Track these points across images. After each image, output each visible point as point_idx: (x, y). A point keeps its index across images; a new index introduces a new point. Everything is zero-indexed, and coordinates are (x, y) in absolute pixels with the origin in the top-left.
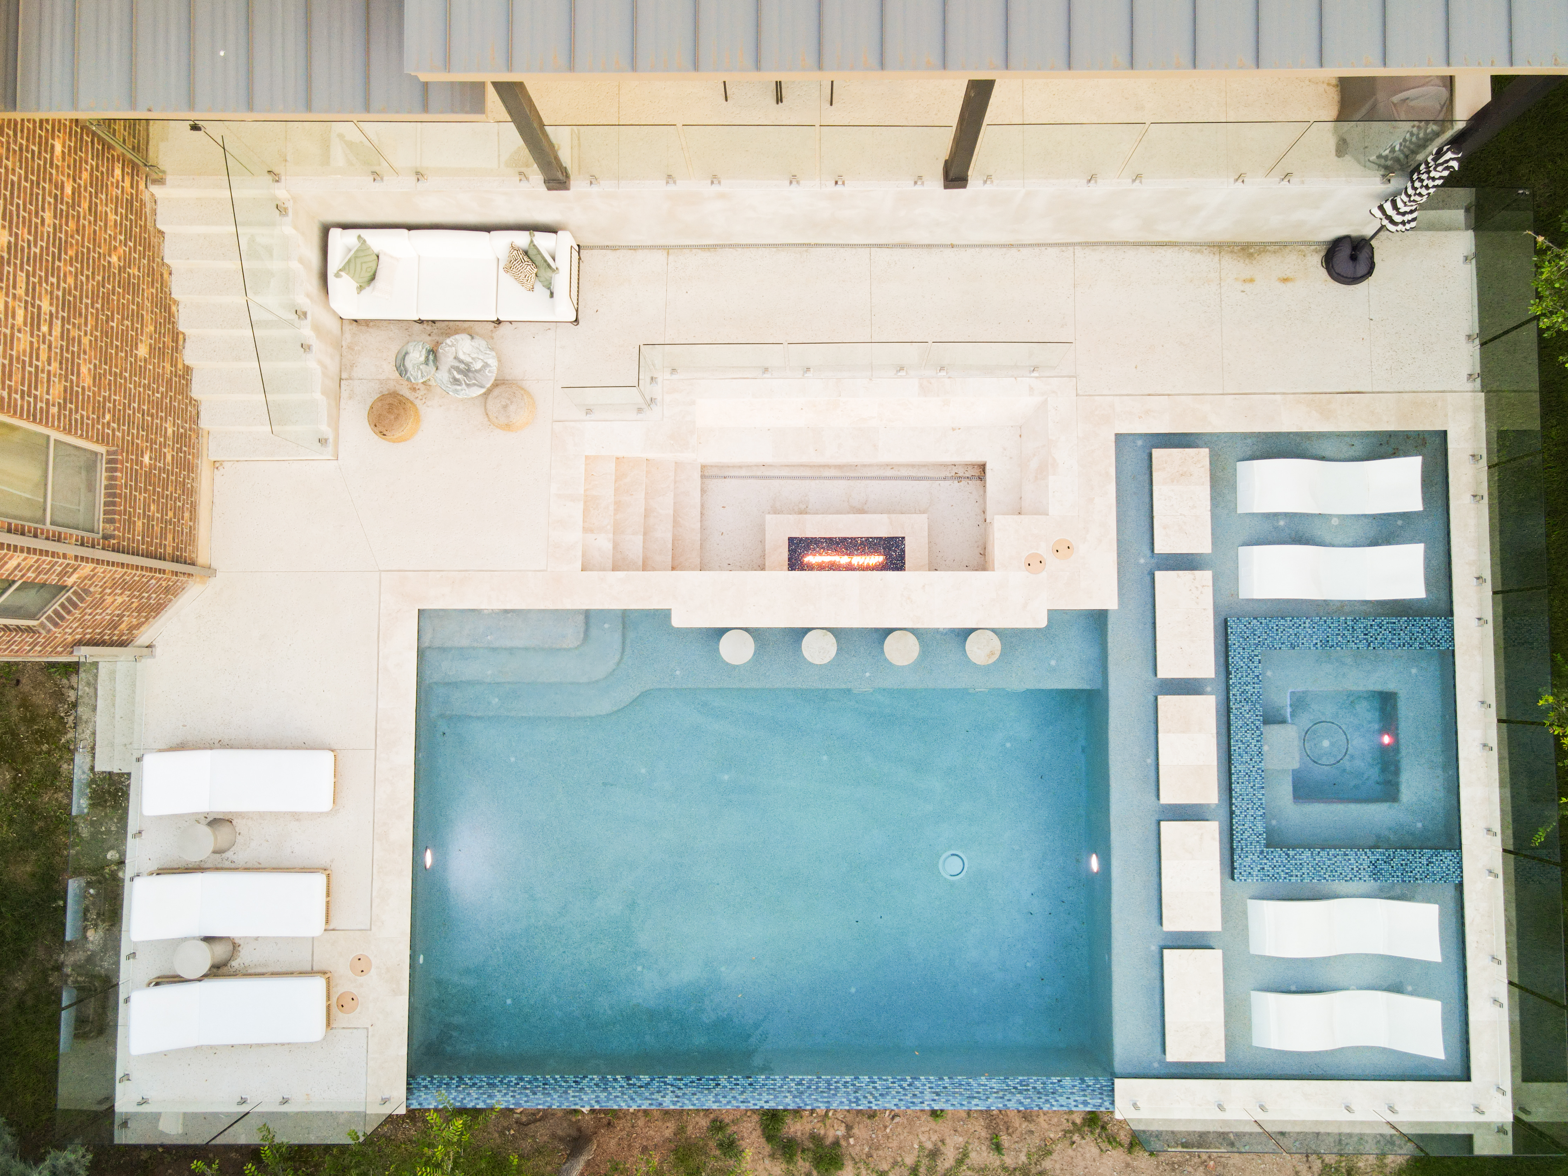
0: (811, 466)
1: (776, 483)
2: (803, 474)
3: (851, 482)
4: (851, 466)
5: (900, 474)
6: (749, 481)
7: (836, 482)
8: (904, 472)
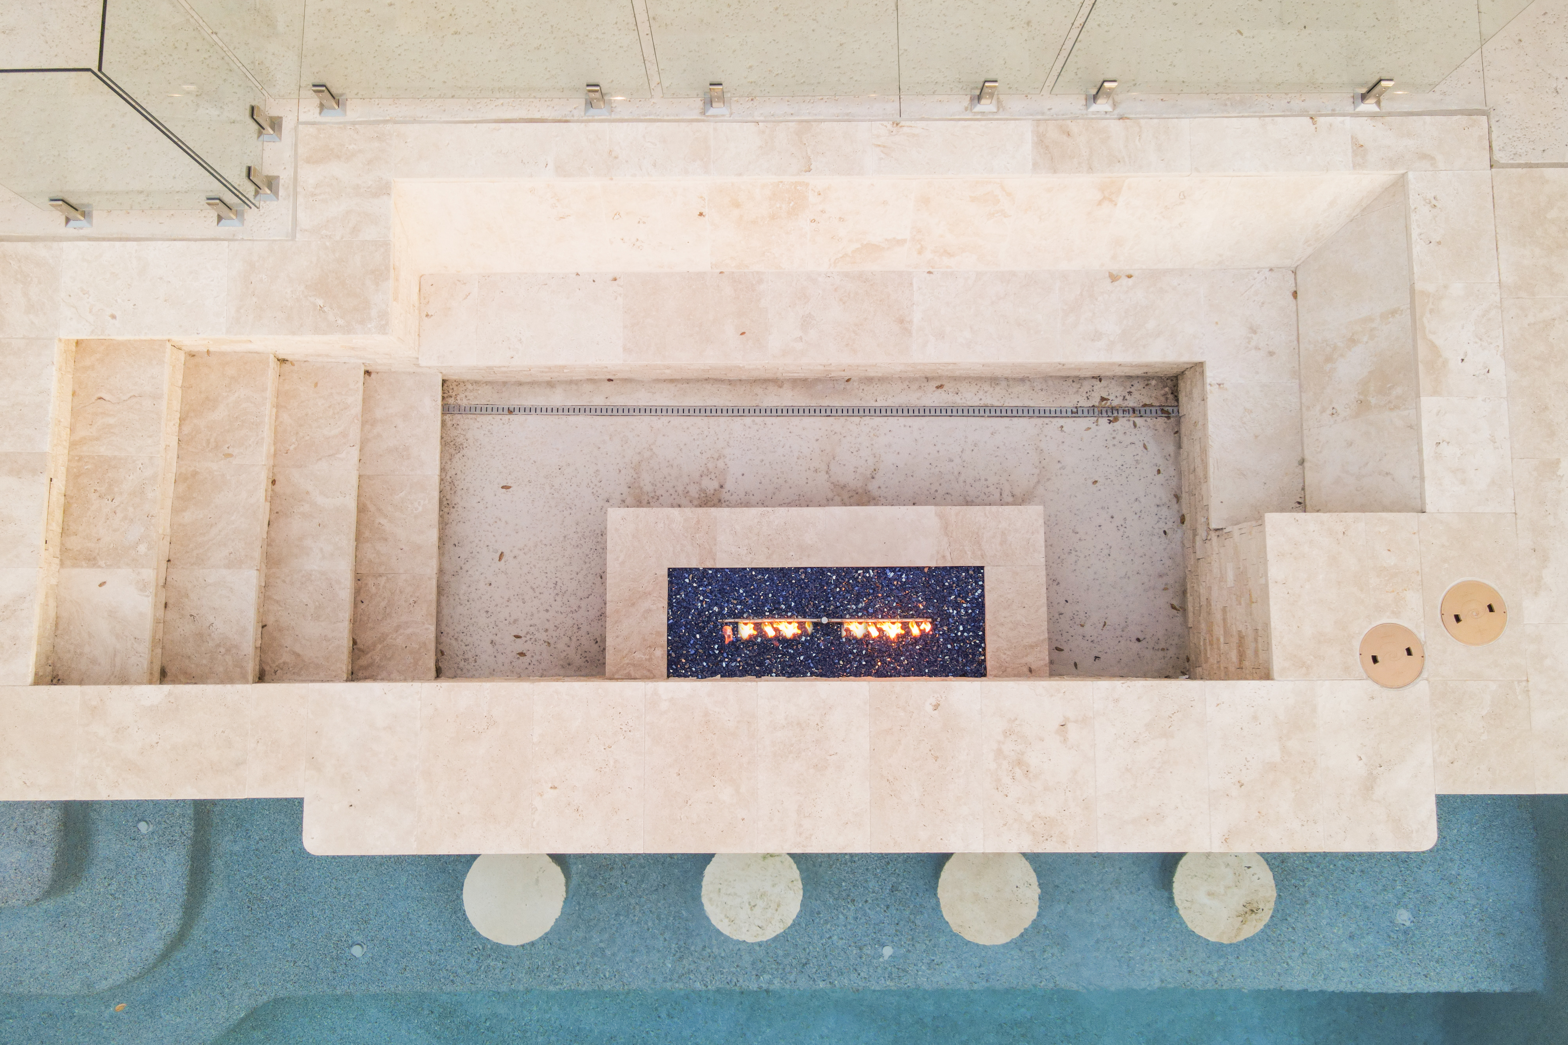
0: (730, 382)
1: (642, 423)
2: (711, 402)
3: (836, 423)
4: (833, 380)
5: (959, 401)
6: (573, 419)
7: (795, 421)
8: (970, 397)
